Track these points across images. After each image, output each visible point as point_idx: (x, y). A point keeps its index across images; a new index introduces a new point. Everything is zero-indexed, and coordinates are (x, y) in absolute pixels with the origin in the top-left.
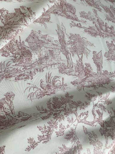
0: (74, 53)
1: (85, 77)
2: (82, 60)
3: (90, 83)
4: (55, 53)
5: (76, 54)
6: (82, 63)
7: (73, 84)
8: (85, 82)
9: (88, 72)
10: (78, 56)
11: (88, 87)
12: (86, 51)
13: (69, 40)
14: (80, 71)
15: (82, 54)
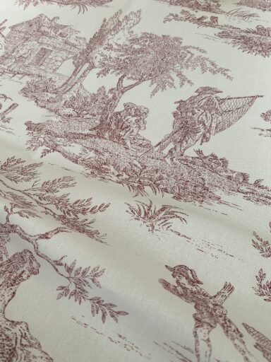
0: (112, 70)
1: (87, 132)
2: (123, 92)
3: (92, 154)
4: (50, 57)
5: (119, 74)
6: (114, 98)
7: (29, 128)
8: (74, 144)
9: (113, 127)
10: (121, 80)
11: (70, 159)
12: (169, 77)
13: (128, 43)
14: (85, 112)
15: (141, 80)
